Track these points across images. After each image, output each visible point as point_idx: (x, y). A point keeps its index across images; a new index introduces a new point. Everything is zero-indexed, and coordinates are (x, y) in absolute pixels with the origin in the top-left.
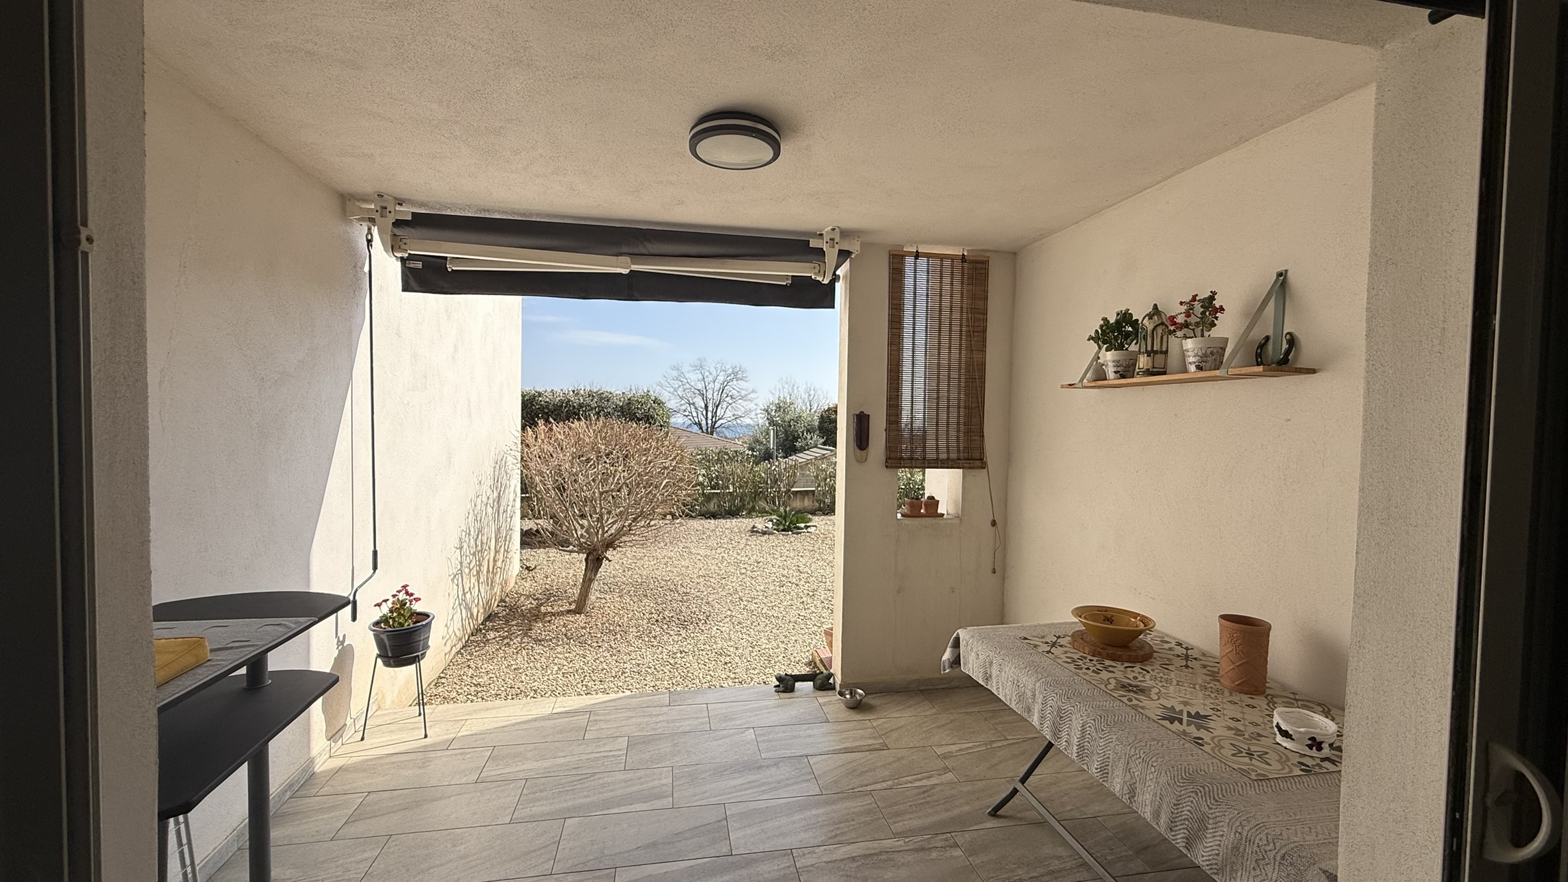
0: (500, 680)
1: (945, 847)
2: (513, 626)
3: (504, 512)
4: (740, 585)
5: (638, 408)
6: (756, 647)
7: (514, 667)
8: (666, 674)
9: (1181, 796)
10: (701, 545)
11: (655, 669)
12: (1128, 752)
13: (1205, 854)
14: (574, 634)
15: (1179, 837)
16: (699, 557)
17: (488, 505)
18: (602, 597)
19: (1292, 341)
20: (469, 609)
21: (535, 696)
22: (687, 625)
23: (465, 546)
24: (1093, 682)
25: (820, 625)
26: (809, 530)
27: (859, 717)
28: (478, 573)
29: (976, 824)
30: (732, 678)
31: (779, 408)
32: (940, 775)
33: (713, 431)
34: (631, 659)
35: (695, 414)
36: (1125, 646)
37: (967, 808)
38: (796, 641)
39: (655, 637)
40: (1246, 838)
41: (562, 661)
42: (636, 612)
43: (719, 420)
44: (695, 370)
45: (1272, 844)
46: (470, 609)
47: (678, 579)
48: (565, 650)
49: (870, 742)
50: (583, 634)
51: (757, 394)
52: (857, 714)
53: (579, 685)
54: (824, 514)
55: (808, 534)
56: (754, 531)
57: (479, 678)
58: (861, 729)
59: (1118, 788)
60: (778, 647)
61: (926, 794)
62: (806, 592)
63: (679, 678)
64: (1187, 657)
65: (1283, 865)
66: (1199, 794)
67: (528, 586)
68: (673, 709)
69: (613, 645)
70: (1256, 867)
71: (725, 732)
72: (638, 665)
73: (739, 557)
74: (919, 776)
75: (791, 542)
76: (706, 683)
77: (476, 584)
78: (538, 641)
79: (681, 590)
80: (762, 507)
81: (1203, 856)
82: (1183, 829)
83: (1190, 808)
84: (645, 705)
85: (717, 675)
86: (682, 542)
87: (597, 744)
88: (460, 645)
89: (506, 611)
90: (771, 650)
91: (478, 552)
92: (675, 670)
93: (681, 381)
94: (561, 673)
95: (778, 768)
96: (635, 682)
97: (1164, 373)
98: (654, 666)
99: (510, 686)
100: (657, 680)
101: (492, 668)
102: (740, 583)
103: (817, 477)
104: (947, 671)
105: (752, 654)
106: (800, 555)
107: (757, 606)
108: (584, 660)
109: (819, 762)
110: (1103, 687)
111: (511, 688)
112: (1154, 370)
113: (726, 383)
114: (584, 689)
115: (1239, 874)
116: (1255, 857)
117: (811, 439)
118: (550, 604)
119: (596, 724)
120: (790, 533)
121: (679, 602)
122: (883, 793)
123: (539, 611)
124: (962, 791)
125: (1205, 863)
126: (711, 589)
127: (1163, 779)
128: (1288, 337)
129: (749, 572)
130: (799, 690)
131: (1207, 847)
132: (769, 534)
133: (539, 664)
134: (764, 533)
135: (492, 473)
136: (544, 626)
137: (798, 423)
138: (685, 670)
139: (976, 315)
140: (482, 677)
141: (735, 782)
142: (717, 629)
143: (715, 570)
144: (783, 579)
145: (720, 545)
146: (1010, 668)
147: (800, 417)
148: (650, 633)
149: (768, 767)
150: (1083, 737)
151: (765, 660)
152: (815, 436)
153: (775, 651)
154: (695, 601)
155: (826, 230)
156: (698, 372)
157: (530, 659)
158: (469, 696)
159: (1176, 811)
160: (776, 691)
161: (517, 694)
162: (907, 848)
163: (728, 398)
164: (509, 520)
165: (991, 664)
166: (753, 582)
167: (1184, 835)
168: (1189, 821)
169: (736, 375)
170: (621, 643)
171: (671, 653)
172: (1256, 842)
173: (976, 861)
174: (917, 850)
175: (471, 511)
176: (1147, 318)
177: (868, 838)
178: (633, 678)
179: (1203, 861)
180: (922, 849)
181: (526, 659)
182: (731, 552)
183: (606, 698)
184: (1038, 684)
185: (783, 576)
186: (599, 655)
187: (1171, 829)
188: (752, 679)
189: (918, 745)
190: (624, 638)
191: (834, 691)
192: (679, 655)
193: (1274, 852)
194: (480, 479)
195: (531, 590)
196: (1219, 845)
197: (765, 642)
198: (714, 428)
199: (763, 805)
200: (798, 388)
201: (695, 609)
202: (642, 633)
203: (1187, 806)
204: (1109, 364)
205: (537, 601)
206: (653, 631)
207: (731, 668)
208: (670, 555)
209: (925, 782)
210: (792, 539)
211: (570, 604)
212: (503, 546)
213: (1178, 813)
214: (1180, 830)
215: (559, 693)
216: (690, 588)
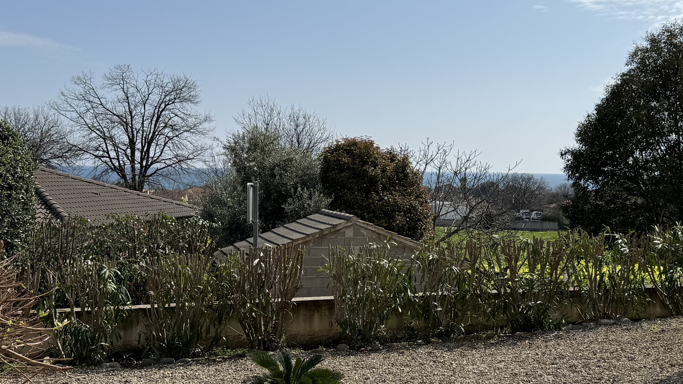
33: (144, 181)
35: (113, 154)
43: (152, 163)
44: (113, 85)
80: (232, 338)
93: (90, 102)
113: (163, 106)
117: (310, 198)
137: (286, 171)
152: (317, 193)
156: (118, 87)
163: (167, 130)
169: (180, 93)
198: (144, 176)
200: (279, 114)
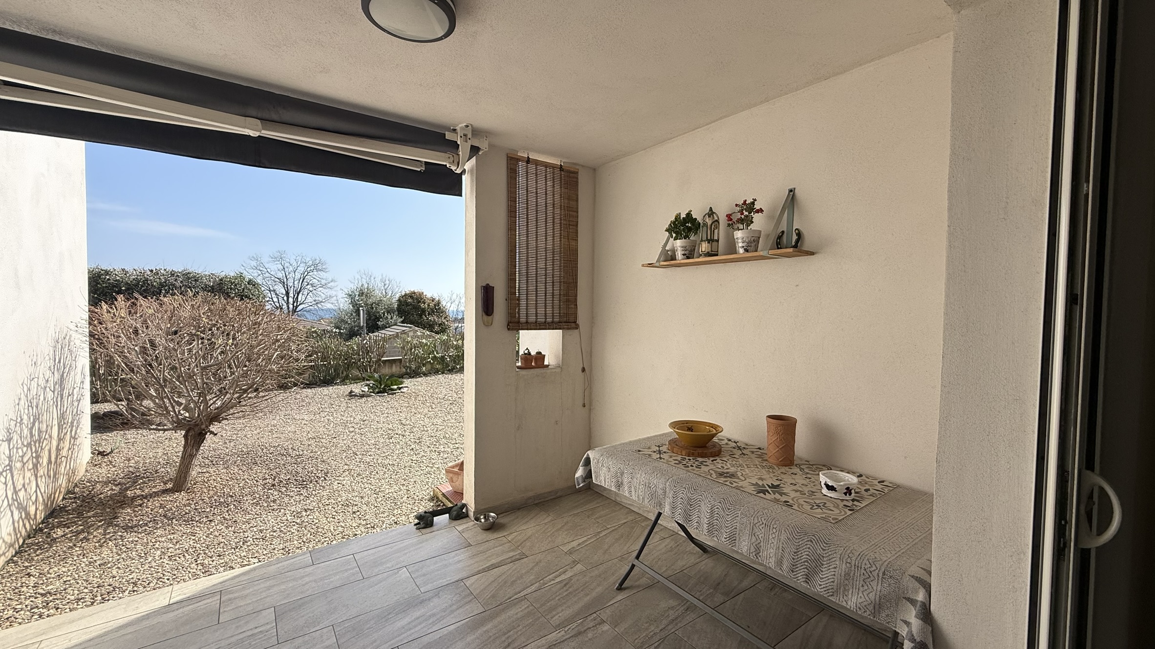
0: (80, 582)
1: (596, 626)
2: (90, 517)
3: (69, 395)
4: (351, 442)
5: (231, 289)
6: (380, 493)
7: (98, 562)
8: (294, 534)
9: (799, 545)
10: (303, 411)
11: (281, 531)
12: (752, 522)
13: (822, 583)
14: (176, 513)
15: (799, 575)
16: (304, 422)
17: (48, 389)
18: (205, 470)
19: (799, 234)
20: (22, 508)
21: (135, 589)
22: (307, 484)
23: (15, 437)
24: (701, 474)
25: (431, 466)
26: (402, 390)
27: (495, 535)
28: (35, 466)
29: (610, 600)
30: (363, 525)
31: (361, 294)
32: (572, 568)
33: (295, 314)
34: (252, 527)
35: (275, 300)
36: (704, 446)
37: (599, 589)
38: (415, 482)
39: (274, 501)
40: (855, 565)
41: (165, 544)
42: (247, 481)
43: (300, 305)
44: (274, 261)
45: (874, 566)
46: (25, 509)
47: (287, 444)
48: (167, 532)
49: (511, 554)
50: (187, 511)
51: (336, 284)
52: (493, 532)
53: (192, 566)
54: (411, 377)
55: (401, 394)
56: (351, 395)
57: (47, 586)
58: (500, 546)
59: (745, 550)
60: (401, 490)
61: (568, 586)
62: (412, 440)
63: (309, 535)
64: (739, 448)
65: (885, 579)
66: (814, 541)
67: (104, 472)
68: (318, 567)
69: (227, 517)
70: (864, 584)
71: (380, 577)
72: (261, 531)
73: (344, 418)
74: (557, 573)
75: (388, 401)
76: (338, 534)
77: (33, 478)
78: (127, 528)
79: (294, 454)
80: (354, 375)
81: (820, 585)
82: (804, 568)
83: (808, 553)
84: (286, 570)
85: (348, 525)
86: (281, 410)
87: (238, 625)
88: (12, 551)
89: (76, 503)
90: (394, 493)
91: (35, 443)
92: (303, 528)
93: (261, 271)
94: (166, 557)
95: (439, 597)
96: (261, 549)
97: (717, 255)
98: (279, 528)
99: (96, 585)
100: (287, 541)
101: (64, 569)
102: (351, 440)
103: (403, 348)
104: (581, 485)
105: (378, 500)
106: (398, 411)
107: (371, 457)
108: (194, 538)
109: (473, 583)
110: (709, 477)
111: (98, 587)
112: (713, 253)
113: (306, 273)
114: (200, 567)
115: (850, 592)
116: (863, 577)
117: (392, 318)
118: (138, 487)
119: (232, 603)
120: (386, 394)
121: (293, 465)
122: (534, 595)
123: (125, 496)
124: (592, 577)
125: (822, 590)
126: (323, 448)
127: (783, 537)
128: (797, 231)
129: (357, 430)
130: (437, 524)
131: (823, 578)
132: (366, 397)
133: (134, 553)
134: (362, 396)
135: (52, 352)
136: (134, 511)
137: (379, 306)
138: (314, 527)
139: (571, 213)
140: (51, 583)
141: (402, 623)
142: (338, 483)
143: (324, 431)
144: (390, 432)
145: (321, 409)
146: (641, 475)
147: (381, 300)
148: (268, 498)
149: (429, 600)
150: (712, 516)
151: (391, 503)
152: (395, 317)
153: (398, 493)
154: (310, 462)
155: (460, 126)
156: (278, 262)
157: (121, 549)
158: (36, 610)
159: (796, 557)
160: (417, 529)
161: (108, 593)
162: (568, 636)
163: (309, 286)
164: (76, 404)
165: (622, 474)
166: (363, 437)
167: (804, 573)
168: (808, 562)
169: (317, 266)
170: (237, 513)
171: (295, 513)
172: (863, 566)
173: (620, 629)
174: (575, 636)
175: (23, 396)
176: (707, 216)
177: (536, 637)
178: (257, 545)
179: (821, 588)
180: (579, 633)
181: (115, 550)
182: (335, 415)
183: (230, 574)
184: (668, 484)
185: (390, 430)
186: (211, 530)
187: (792, 571)
188: (383, 522)
189: (548, 548)
190: (239, 508)
191: (468, 518)
192: (304, 513)
193: (877, 571)
194: (34, 360)
195: (109, 475)
196: (834, 575)
197: (387, 487)
198: (295, 311)
199: (437, 636)
200: (374, 278)
201: (312, 469)
202: (258, 499)
203: (805, 552)
204: (679, 248)
205: (119, 486)
206: (271, 496)
207: (360, 516)
208: (272, 423)
209: (563, 577)
210: (388, 399)
211: (165, 483)
212: (68, 433)
213: (798, 558)
214: (800, 570)
215: (168, 579)
216: (303, 451)
